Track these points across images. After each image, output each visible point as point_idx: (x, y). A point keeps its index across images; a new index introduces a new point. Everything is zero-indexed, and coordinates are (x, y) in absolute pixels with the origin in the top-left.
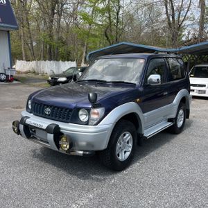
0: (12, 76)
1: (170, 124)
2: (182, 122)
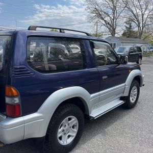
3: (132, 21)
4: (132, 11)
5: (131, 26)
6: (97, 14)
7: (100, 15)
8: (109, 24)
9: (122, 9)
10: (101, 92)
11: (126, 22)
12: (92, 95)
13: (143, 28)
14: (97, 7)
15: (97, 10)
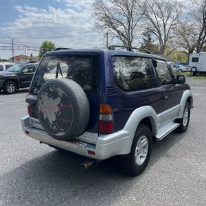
3: (152, 31)
4: (151, 20)
5: (150, 39)
6: (107, 22)
7: (112, 23)
8: (123, 35)
9: (139, 16)
10: (164, 113)
11: (144, 34)
12: (158, 115)
13: (165, 42)
14: (107, 13)
15: (108, 17)
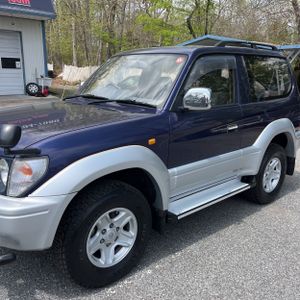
0: (47, 87)
1: (245, 186)
2: (275, 183)
